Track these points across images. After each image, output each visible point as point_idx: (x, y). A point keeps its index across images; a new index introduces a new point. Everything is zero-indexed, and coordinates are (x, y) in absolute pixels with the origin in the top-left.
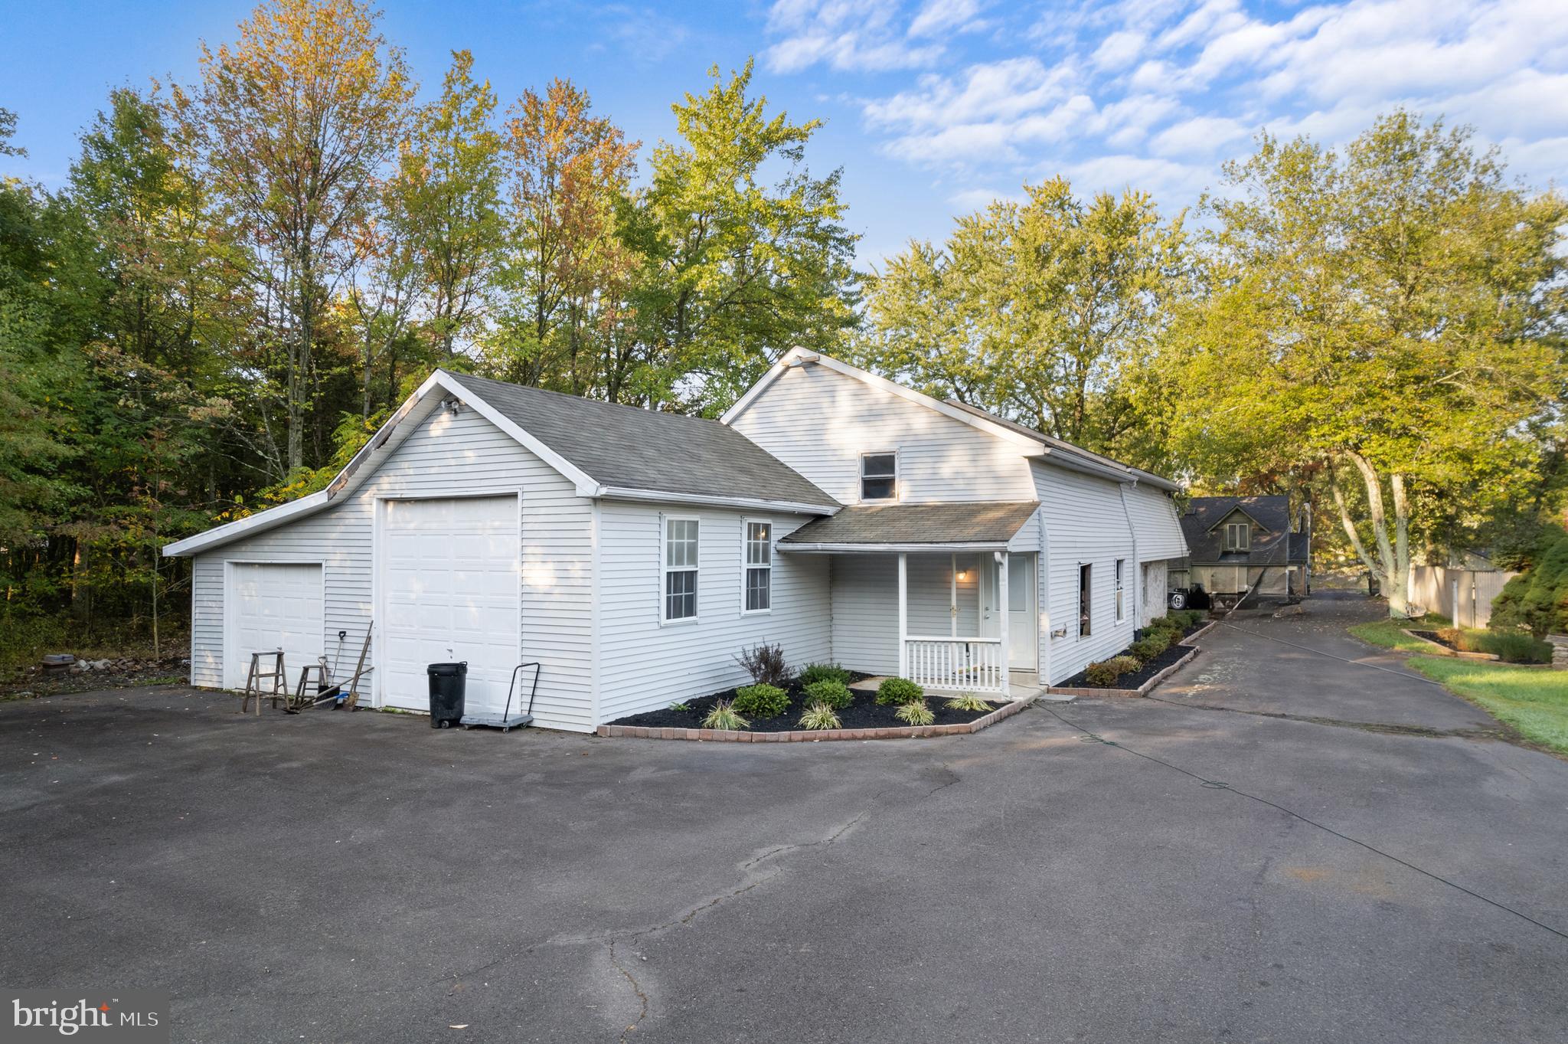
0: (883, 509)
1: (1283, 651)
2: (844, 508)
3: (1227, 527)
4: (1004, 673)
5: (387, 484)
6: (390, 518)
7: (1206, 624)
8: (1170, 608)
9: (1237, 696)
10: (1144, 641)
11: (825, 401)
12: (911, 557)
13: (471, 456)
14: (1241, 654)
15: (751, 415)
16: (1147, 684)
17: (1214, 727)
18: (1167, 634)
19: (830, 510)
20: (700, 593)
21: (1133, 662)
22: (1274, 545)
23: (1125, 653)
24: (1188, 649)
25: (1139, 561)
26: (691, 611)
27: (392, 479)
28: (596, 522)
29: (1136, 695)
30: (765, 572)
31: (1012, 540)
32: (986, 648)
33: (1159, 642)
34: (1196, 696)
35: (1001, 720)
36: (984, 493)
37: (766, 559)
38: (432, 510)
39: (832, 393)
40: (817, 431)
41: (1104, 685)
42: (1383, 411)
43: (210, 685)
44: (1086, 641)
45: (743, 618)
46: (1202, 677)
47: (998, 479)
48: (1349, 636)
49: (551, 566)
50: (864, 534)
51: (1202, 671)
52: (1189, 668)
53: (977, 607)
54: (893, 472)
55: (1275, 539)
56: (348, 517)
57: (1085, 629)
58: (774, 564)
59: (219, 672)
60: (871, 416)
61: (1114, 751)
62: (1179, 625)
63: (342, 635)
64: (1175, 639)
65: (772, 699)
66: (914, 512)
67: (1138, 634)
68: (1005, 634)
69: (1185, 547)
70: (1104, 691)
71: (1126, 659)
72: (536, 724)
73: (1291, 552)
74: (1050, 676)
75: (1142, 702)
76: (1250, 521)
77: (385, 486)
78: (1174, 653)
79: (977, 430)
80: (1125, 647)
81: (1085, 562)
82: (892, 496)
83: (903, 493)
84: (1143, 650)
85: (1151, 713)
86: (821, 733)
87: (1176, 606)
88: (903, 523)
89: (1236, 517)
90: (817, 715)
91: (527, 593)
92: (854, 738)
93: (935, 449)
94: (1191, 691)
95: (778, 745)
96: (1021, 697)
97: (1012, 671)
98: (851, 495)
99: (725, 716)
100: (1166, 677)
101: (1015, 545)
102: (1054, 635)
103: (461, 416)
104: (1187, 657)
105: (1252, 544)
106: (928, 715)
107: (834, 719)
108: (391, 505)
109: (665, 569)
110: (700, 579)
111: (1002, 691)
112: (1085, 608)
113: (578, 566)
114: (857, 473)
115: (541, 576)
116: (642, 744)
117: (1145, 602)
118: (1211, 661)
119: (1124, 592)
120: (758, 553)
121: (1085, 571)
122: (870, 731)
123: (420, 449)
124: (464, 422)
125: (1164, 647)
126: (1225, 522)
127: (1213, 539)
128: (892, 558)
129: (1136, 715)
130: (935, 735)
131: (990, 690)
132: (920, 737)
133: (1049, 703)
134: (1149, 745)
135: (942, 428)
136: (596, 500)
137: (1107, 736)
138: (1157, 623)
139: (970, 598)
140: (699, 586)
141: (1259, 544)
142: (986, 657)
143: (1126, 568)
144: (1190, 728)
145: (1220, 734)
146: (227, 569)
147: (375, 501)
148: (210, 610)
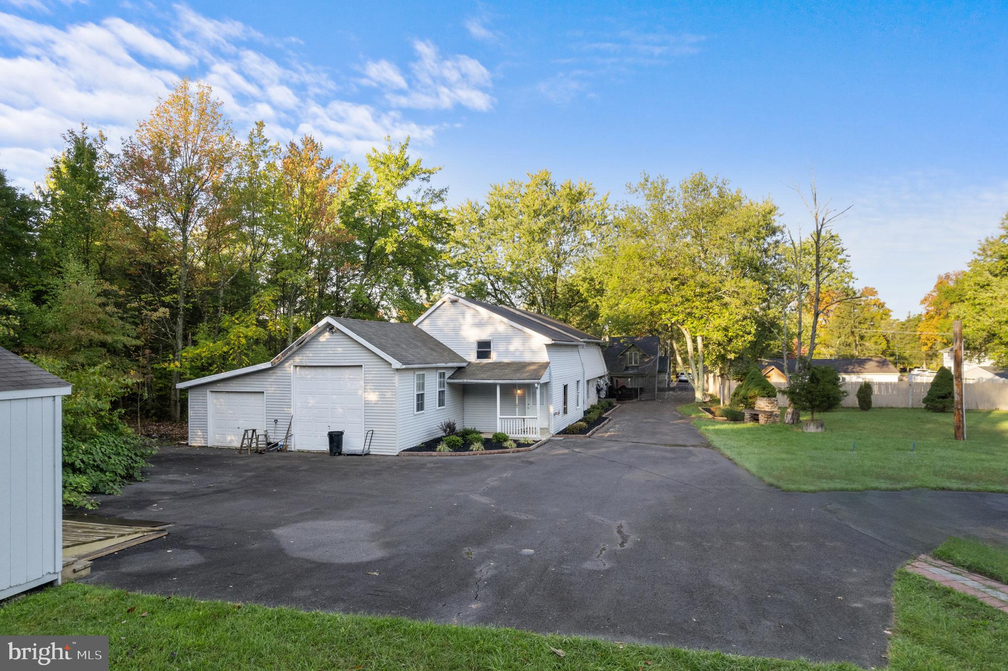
0: (487, 364)
1: (646, 418)
2: (470, 363)
3: (628, 353)
4: (538, 429)
5: (297, 360)
6: (298, 373)
7: (615, 406)
8: (599, 397)
9: (623, 436)
10: (589, 416)
11: (460, 317)
12: (501, 385)
13: (340, 350)
14: (628, 420)
15: (427, 321)
16: (590, 433)
17: (613, 446)
18: (597, 412)
19: (464, 364)
20: (425, 401)
21: (584, 424)
22: (651, 364)
23: (580, 421)
24: (606, 418)
25: (586, 379)
26: (422, 409)
27: (300, 358)
28: (397, 378)
29: (586, 437)
30: (444, 392)
31: (542, 379)
32: (531, 420)
33: (594, 416)
34: (609, 436)
35: (539, 446)
36: (527, 358)
37: (444, 387)
38: (320, 371)
39: (463, 313)
40: (457, 330)
41: (573, 434)
42: (692, 308)
43: (200, 445)
44: (566, 416)
45: (438, 410)
46: (611, 430)
47: (533, 352)
48: (676, 411)
49: (377, 393)
50: (482, 376)
51: (611, 428)
52: (606, 426)
53: (525, 404)
54: (490, 348)
55: (652, 360)
56: (279, 373)
57: (565, 411)
58: (446, 389)
59: (206, 439)
60: (480, 324)
61: (580, 454)
62: (603, 407)
63: (276, 421)
64: (601, 414)
65: (458, 441)
66: (499, 366)
67: (586, 413)
68: (538, 415)
69: (606, 370)
70: (574, 435)
71: (581, 423)
72: (371, 453)
73: (660, 367)
74: (553, 431)
75: (588, 439)
76: (639, 351)
77: (298, 361)
78: (600, 420)
79: (524, 332)
80: (580, 418)
81: (565, 384)
82: (490, 358)
83: (494, 357)
84: (588, 419)
85: (592, 443)
86: (479, 452)
87: (602, 396)
88: (497, 370)
89: (632, 349)
90: (476, 446)
91: (367, 403)
92: (491, 453)
93: (507, 339)
94: (606, 435)
95: (464, 456)
96: (544, 439)
97: (541, 429)
98: (472, 357)
99: (443, 447)
100: (597, 430)
101: (542, 381)
102: (555, 414)
103: (335, 334)
104: (606, 422)
105: (640, 362)
106: (514, 445)
107: (482, 447)
108: (298, 369)
109: (416, 393)
110: (425, 396)
111: (537, 436)
112: (565, 403)
113: (390, 393)
114: (475, 347)
115: (373, 397)
116: (417, 458)
117: (588, 397)
118: (615, 423)
119: (580, 394)
120: (442, 384)
121: (565, 387)
122: (496, 451)
123: (314, 346)
124: (337, 337)
125: (596, 418)
126: (627, 351)
127: (622, 360)
128: (495, 385)
129: (586, 444)
130: (518, 451)
131: (533, 436)
132: (513, 452)
133: (554, 440)
134: (591, 452)
135: (510, 330)
136: (397, 370)
137: (577, 450)
138: (593, 407)
139: (522, 399)
140: (425, 398)
141: (643, 362)
142: (529, 424)
143: (581, 384)
144: (605, 447)
145: (615, 448)
146: (209, 394)
147: (292, 366)
148: (200, 412)
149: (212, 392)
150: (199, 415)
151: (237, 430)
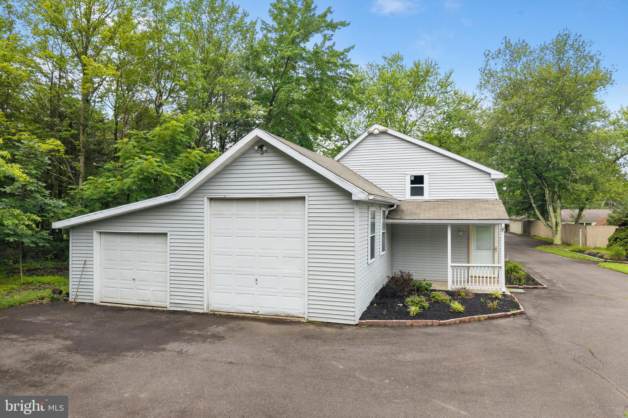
4: (502, 280)
6: (213, 208)
12: (453, 226)
26: (373, 255)
27: (217, 188)
28: (357, 213)
36: (471, 196)
37: (384, 227)
45: (380, 257)
47: (478, 189)
53: (468, 248)
54: (424, 183)
58: (386, 230)
59: (91, 294)
68: (503, 262)
77: (213, 191)
79: (468, 166)
94: (559, 285)
98: (403, 195)
103: (265, 155)
108: (213, 202)
109: (370, 235)
110: (375, 239)
111: (501, 289)
114: (407, 185)
123: (237, 171)
124: (268, 158)
128: (443, 227)
131: (494, 289)
136: (357, 202)
140: (375, 242)
146: (96, 235)
147: (206, 199)
148: (84, 259)
149: (100, 233)
150: (83, 262)
151: (132, 282)
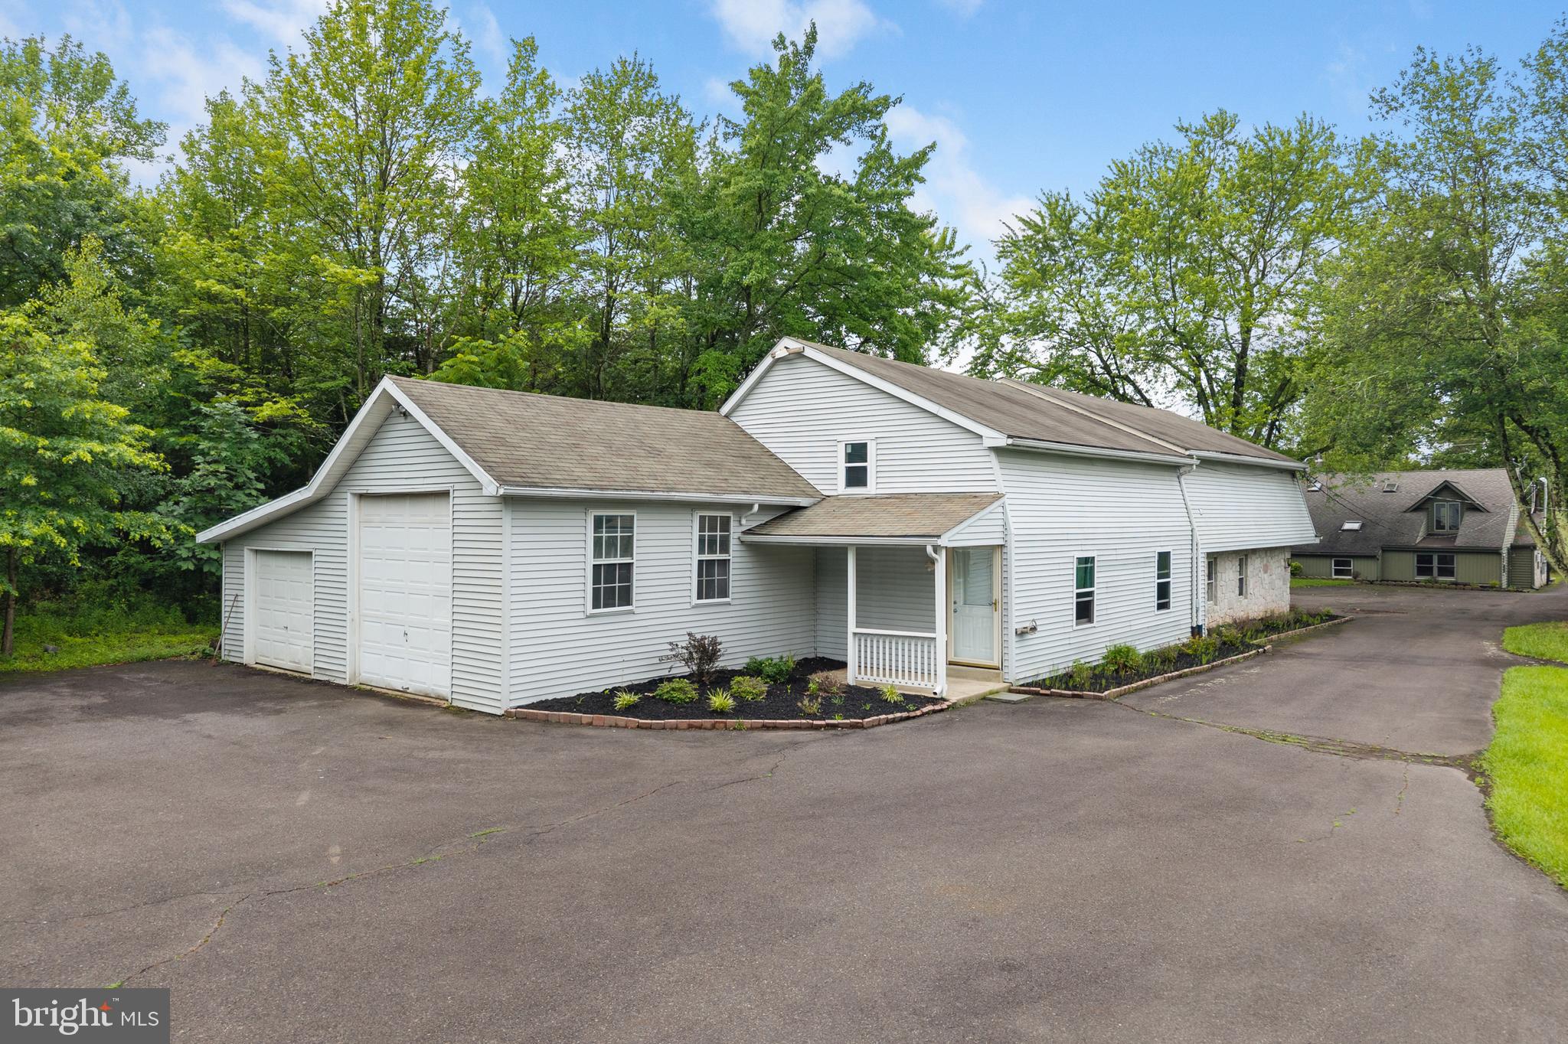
0: (859, 500)
2: (825, 497)
3: (1433, 504)
4: (940, 669)
9: (1218, 704)
12: (862, 550)
15: (745, 407)
19: (806, 501)
20: (635, 584)
25: (1204, 552)
26: (627, 601)
27: (362, 476)
28: (506, 519)
30: (724, 564)
31: (953, 534)
36: (951, 485)
37: (725, 548)
43: (233, 660)
45: (693, 607)
46: (1214, 681)
49: (472, 559)
56: (331, 510)
58: (735, 555)
59: (241, 649)
67: (1200, 631)
68: (940, 629)
69: (1310, 534)
76: (1462, 499)
77: (357, 482)
79: (945, 420)
81: (1085, 554)
82: (866, 484)
89: (1446, 495)
94: (1176, 696)
96: (962, 693)
98: (835, 484)
101: (956, 537)
102: (1021, 632)
104: (1239, 657)
108: (364, 499)
109: (592, 561)
110: (635, 570)
111: (936, 686)
114: (839, 462)
118: (1260, 664)
119: (1172, 586)
120: (713, 544)
121: (1086, 563)
123: (381, 449)
126: (1430, 499)
128: (842, 551)
132: (807, 729)
133: (994, 701)
135: (915, 418)
140: (635, 577)
143: (1179, 560)
145: (1128, 742)
146: (248, 557)
147: (349, 496)
148: (235, 592)
149: (257, 551)
150: (233, 598)
151: (284, 631)
